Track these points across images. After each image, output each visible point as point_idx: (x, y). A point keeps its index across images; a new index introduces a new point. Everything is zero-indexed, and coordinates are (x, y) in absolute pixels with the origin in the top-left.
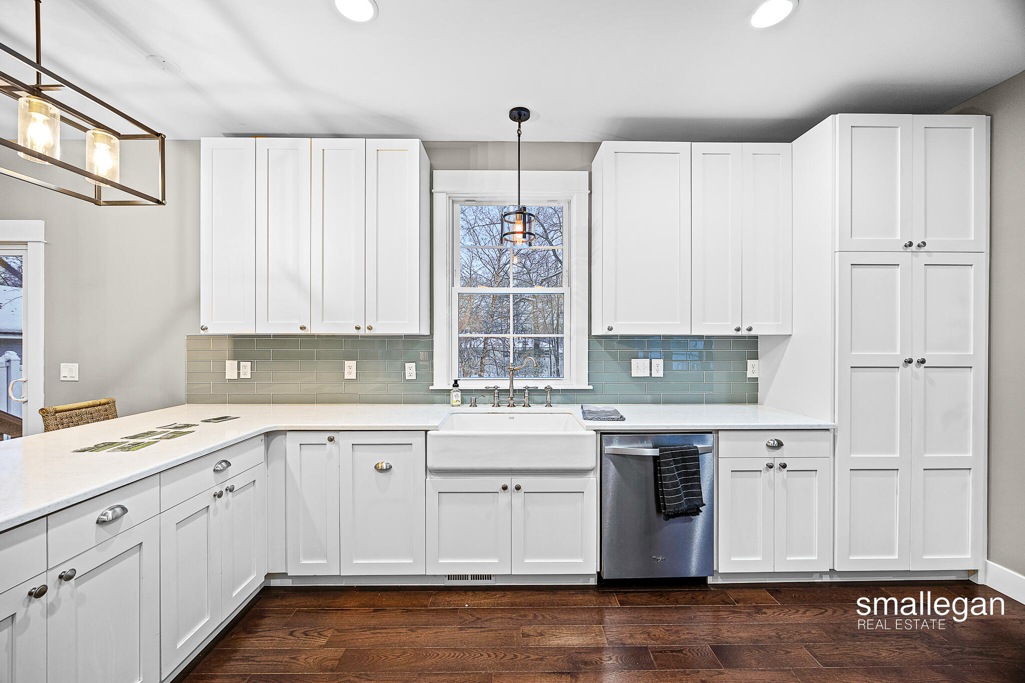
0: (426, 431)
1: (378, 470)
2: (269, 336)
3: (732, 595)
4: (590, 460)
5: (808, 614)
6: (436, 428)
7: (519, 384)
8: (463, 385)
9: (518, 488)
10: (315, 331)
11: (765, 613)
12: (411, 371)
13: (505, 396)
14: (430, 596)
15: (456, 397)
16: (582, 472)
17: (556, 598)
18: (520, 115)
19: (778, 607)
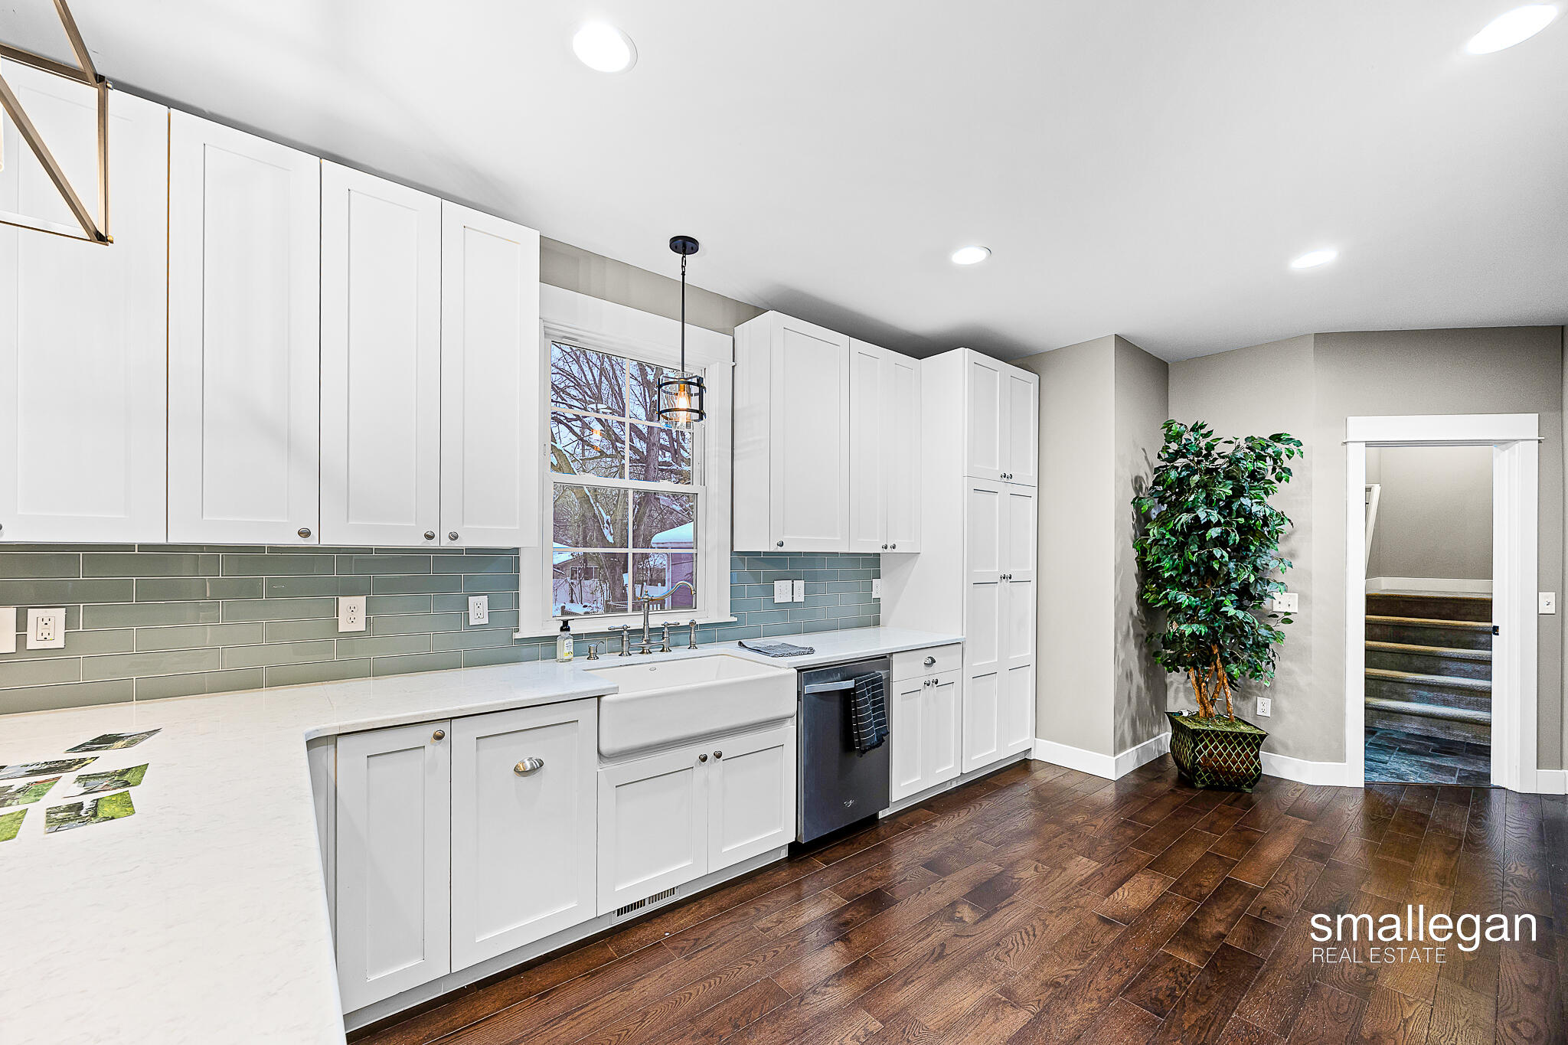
0: (599, 697)
1: (519, 772)
2: (130, 547)
3: (904, 821)
4: (790, 705)
5: (961, 815)
6: (615, 690)
7: (656, 620)
8: (576, 627)
9: (718, 755)
10: (327, 541)
11: (936, 826)
12: (477, 611)
13: (637, 640)
14: (605, 946)
15: (565, 647)
16: (777, 722)
17: (761, 883)
18: (684, 246)
19: (940, 817)
